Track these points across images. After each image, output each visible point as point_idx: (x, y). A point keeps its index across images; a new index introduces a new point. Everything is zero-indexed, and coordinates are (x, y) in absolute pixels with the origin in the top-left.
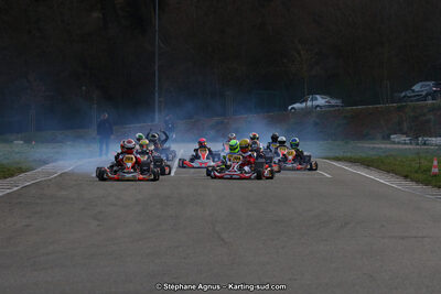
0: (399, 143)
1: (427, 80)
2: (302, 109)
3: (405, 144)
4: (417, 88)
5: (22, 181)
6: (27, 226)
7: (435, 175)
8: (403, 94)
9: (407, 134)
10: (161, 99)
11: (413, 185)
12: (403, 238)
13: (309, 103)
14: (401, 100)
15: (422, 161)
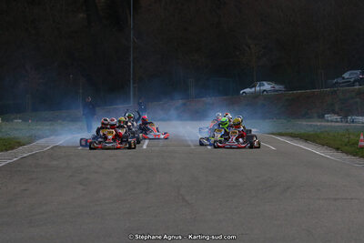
2: (252, 93)
3: (337, 122)
8: (335, 81)
9: (338, 114)
10: (136, 85)
13: (258, 89)
14: (333, 85)
15: (351, 136)
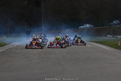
0: (109, 37)
1: (117, 20)
2: (83, 28)
3: (111, 37)
4: (114, 22)
5: (6, 47)
6: (7, 60)
7: (119, 46)
8: (111, 24)
9: (111, 35)
10: (44, 25)
11: (113, 49)
12: (110, 63)
13: (85, 26)
14: (110, 25)
15: (116, 42)
